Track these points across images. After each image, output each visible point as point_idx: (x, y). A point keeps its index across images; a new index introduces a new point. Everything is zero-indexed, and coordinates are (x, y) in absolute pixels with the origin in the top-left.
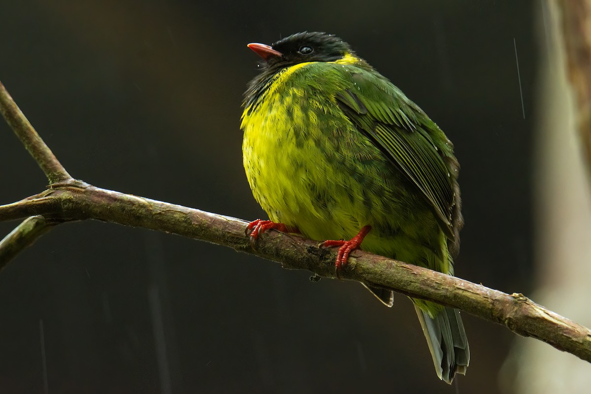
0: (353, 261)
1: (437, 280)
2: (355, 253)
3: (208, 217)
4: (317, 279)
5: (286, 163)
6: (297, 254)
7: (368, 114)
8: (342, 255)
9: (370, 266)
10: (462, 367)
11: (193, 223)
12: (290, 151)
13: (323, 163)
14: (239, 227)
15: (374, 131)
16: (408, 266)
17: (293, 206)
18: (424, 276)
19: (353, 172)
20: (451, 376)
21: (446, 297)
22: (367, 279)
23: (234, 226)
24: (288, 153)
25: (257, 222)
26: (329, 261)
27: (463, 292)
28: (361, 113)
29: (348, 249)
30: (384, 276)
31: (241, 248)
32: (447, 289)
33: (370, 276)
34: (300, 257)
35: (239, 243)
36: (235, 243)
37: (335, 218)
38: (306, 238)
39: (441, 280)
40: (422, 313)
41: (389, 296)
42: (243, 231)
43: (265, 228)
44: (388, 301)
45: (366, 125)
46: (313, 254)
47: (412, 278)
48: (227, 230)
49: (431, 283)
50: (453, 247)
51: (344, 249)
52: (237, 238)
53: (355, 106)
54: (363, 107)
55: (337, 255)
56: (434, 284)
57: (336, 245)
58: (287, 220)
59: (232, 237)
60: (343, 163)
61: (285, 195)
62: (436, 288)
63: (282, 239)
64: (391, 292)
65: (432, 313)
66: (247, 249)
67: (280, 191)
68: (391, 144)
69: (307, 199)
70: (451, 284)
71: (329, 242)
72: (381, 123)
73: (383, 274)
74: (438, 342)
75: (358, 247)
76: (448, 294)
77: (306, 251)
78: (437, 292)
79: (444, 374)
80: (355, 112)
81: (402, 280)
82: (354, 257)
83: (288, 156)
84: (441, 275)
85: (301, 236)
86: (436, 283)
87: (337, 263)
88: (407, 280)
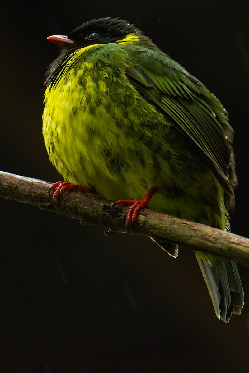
0: (142, 218)
1: (214, 235)
2: (144, 211)
3: (16, 179)
4: (110, 233)
5: (81, 130)
6: (93, 212)
7: (155, 88)
8: (132, 213)
9: (157, 222)
10: (237, 309)
11: (3, 184)
12: (84, 118)
13: (115, 129)
14: (44, 188)
15: (160, 102)
16: (189, 223)
17: (90, 169)
18: (203, 231)
19: (142, 137)
20: (228, 316)
21: (221, 249)
22: (154, 234)
23: (39, 187)
24: (82, 120)
25: (59, 184)
26: (120, 218)
27: (236, 246)
28: (149, 86)
29: (137, 207)
30: (168, 231)
31: (45, 206)
32: (223, 243)
33: (156, 231)
34: (96, 214)
35: (43, 202)
36: (40, 202)
37: (128, 181)
38: (101, 198)
39: (218, 235)
40: (202, 261)
41: (174, 249)
42: (47, 192)
43: (66, 189)
44: (173, 253)
45: (153, 97)
46: (107, 211)
47: (193, 233)
48: (32, 190)
49: (209, 238)
50: (229, 204)
51: (135, 207)
52: (42, 197)
53: (143, 81)
54: (150, 81)
55: (128, 213)
56: (212, 239)
57: (127, 204)
58: (84, 182)
59: (37, 197)
60: (131, 127)
61: (82, 159)
62: (213, 242)
63: (80, 199)
64: (175, 246)
65: (211, 262)
66: (50, 207)
67: (77, 156)
68: (175, 113)
69: (102, 164)
70: (226, 239)
71: (121, 201)
72: (166, 95)
73: (168, 230)
74: (216, 287)
75: (146, 206)
76: (224, 247)
77: (101, 209)
78: (214, 245)
79: (222, 315)
80: (143, 86)
81: (183, 235)
82: (143, 215)
83: (83, 122)
84: (217, 231)
85: (97, 196)
86: (214, 238)
87: (128, 219)
88: (188, 235)
